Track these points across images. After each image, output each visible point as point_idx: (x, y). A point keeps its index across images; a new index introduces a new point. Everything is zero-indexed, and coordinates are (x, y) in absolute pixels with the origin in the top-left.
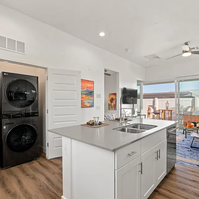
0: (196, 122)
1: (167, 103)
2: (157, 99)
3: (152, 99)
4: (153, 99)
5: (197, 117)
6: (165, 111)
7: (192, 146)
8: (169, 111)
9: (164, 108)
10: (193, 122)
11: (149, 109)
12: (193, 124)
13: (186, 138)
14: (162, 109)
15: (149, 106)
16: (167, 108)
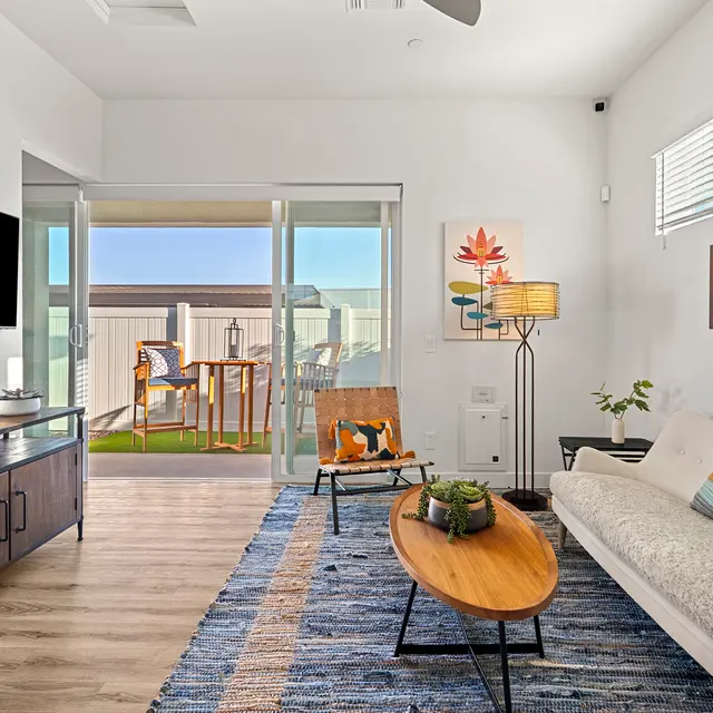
0: (375, 424)
1: (234, 327)
2: (185, 311)
3: (164, 312)
4: (166, 309)
5: (373, 393)
6: (222, 365)
7: (406, 641)
8: (243, 365)
9: (220, 355)
10: (362, 429)
11: (143, 362)
12: (361, 439)
13: (337, 532)
14: (212, 360)
15: (145, 343)
16: (233, 350)
